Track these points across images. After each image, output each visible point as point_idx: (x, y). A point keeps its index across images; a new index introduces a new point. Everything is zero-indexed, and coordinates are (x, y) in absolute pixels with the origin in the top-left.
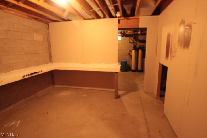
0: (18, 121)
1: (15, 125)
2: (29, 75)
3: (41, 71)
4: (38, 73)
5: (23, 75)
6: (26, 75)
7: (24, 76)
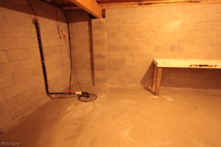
0: (171, 99)
1: (169, 99)
2: (197, 66)
3: (216, 66)
4: (210, 66)
5: (191, 64)
6: (194, 65)
7: (191, 66)
